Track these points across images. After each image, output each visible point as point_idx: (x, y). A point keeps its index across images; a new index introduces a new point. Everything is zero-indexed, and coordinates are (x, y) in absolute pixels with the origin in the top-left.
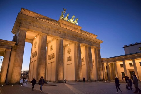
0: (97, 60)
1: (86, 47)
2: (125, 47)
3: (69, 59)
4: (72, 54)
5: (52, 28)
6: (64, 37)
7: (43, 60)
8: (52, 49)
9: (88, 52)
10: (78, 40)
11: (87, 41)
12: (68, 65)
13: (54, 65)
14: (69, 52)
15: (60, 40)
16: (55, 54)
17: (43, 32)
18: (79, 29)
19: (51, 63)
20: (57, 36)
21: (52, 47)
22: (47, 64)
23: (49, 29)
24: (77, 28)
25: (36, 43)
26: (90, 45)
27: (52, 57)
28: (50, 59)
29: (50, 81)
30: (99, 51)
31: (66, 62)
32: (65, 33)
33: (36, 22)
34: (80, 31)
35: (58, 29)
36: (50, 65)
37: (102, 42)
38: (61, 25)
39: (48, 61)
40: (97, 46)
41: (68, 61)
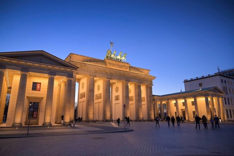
0: (149, 98)
1: (135, 85)
2: (186, 81)
3: (117, 98)
4: (120, 93)
5: (99, 70)
7: (91, 101)
8: (99, 89)
9: (137, 90)
10: (126, 78)
11: (135, 79)
12: (116, 104)
13: (101, 105)
14: (117, 90)
15: (107, 81)
16: (102, 95)
17: (90, 76)
18: (127, 67)
19: (99, 103)
20: (104, 77)
21: (99, 87)
22: (95, 103)
23: (96, 71)
25: (83, 84)
26: (140, 83)
27: (99, 97)
28: (98, 99)
29: (98, 121)
30: (151, 88)
31: (114, 102)
32: (112, 73)
33: (84, 67)
34: (128, 69)
35: (105, 70)
36: (97, 104)
37: (155, 78)
38: (108, 65)
39: (95, 101)
40: (148, 83)
41: (116, 100)
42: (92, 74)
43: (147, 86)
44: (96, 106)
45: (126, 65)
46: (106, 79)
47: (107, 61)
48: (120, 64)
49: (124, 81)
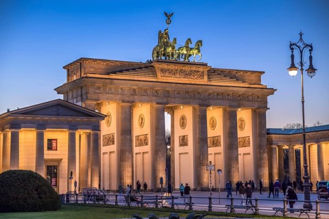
0: (257, 139)
5: (139, 88)
6: (165, 100)
7: (127, 154)
8: (142, 124)
9: (228, 122)
10: (201, 100)
11: (223, 99)
12: (181, 155)
13: (148, 158)
14: (183, 124)
15: (158, 110)
16: (149, 137)
18: (203, 72)
19: (143, 154)
20: (151, 101)
22: (134, 154)
23: (134, 90)
24: (198, 72)
25: (108, 115)
27: (143, 141)
28: (141, 145)
31: (177, 148)
32: (168, 91)
33: (109, 86)
34: (206, 78)
35: (152, 88)
36: (140, 157)
37: (272, 91)
38: (159, 74)
39: (136, 149)
40: (256, 105)
41: (181, 145)
42: (127, 99)
43: (254, 112)
44: (138, 159)
45: (201, 69)
46: (155, 106)
47: (157, 65)
48: (187, 68)
49: (197, 106)
